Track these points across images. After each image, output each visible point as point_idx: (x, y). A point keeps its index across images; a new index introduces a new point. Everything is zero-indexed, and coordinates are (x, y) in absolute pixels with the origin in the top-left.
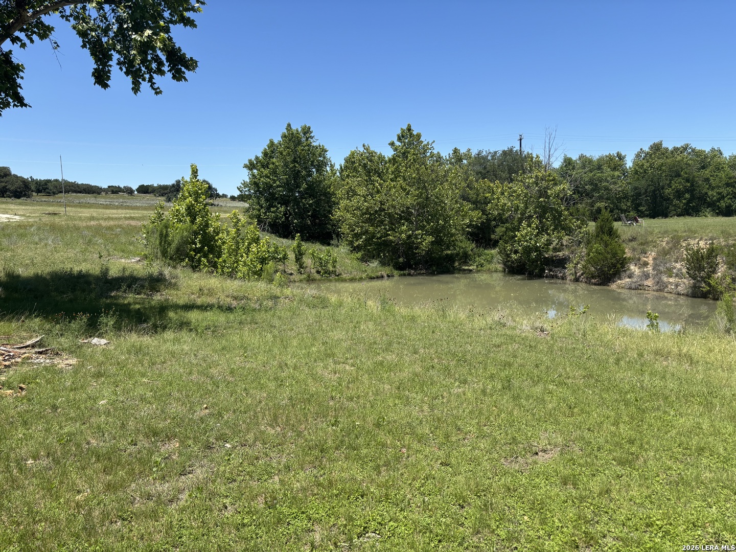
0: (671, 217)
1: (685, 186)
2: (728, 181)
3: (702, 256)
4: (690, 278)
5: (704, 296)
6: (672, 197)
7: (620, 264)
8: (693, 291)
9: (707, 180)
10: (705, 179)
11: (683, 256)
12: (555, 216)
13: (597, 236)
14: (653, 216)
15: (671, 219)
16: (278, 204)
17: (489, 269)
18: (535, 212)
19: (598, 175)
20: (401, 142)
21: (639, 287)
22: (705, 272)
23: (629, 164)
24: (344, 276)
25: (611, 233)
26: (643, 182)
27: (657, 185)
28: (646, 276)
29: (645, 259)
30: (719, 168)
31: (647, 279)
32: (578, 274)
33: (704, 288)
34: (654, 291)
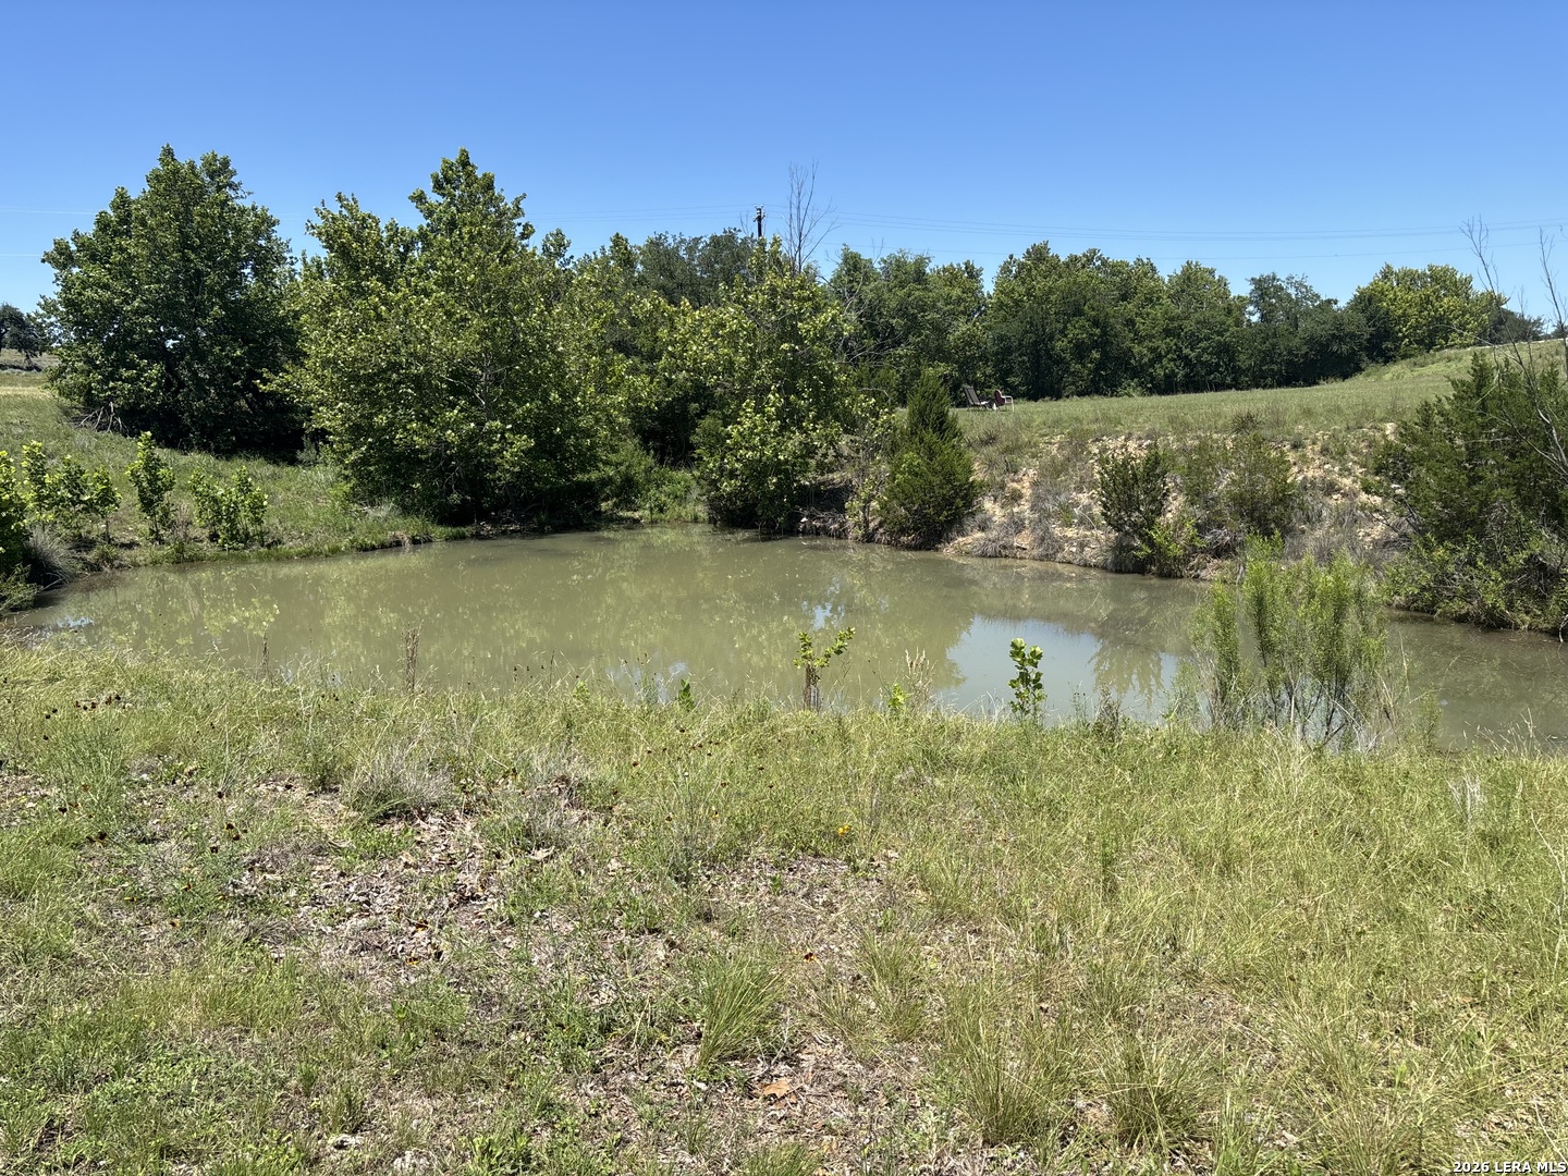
0: (1068, 397)
1: (1091, 335)
2: (1168, 325)
3: (1134, 475)
4: (1110, 527)
5: (1140, 568)
6: (1068, 356)
7: (963, 498)
8: (1116, 557)
9: (1130, 323)
10: (1127, 321)
11: (1092, 475)
12: (817, 388)
13: (913, 433)
14: (1034, 395)
15: (1068, 400)
16: (141, 358)
17: (680, 516)
18: (776, 378)
19: (917, 293)
20: (443, 195)
21: (1002, 552)
22: (1140, 512)
23: (988, 286)
24: (289, 545)
25: (942, 426)
26: (1015, 325)
27: (1041, 333)
28: (1017, 525)
29: (1015, 485)
30: (1151, 299)
31: (1020, 532)
32: (872, 525)
33: (1141, 550)
34: (1034, 559)
